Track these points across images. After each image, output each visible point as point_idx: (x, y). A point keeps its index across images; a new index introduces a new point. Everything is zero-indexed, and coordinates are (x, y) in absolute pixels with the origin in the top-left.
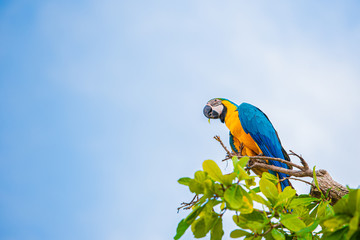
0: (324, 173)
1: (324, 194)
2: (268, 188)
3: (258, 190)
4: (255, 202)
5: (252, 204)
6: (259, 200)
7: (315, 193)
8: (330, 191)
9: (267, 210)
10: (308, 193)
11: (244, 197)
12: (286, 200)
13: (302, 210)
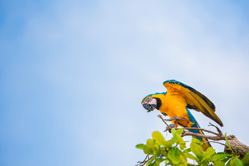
0: (233, 137)
1: (234, 152)
2: (196, 149)
3: (189, 150)
4: (188, 159)
5: (186, 160)
6: (191, 157)
7: (227, 151)
8: (238, 149)
9: (196, 164)
10: (223, 151)
11: (181, 156)
12: (208, 157)
13: (220, 163)
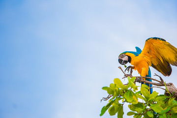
0: (171, 84)
1: (172, 94)
2: (144, 92)
3: (139, 92)
4: (139, 99)
5: (137, 99)
7: (167, 94)
8: (174, 93)
9: (144, 102)
10: (163, 94)
11: (134, 96)
12: (153, 97)
13: (161, 102)
